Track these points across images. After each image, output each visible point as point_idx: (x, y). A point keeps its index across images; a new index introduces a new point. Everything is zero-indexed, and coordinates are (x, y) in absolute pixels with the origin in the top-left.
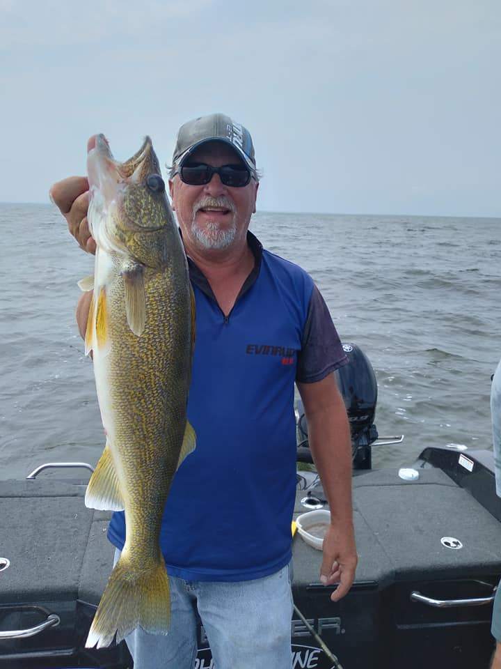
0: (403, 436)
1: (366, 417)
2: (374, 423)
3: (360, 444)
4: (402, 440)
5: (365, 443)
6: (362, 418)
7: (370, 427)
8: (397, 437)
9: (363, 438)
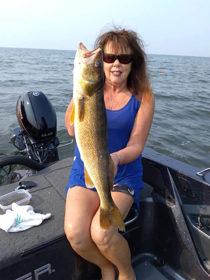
0: (72, 140)
1: (52, 133)
2: (56, 136)
3: (50, 149)
4: (72, 142)
5: (53, 147)
6: (49, 134)
7: (54, 139)
8: (69, 141)
9: (52, 145)
